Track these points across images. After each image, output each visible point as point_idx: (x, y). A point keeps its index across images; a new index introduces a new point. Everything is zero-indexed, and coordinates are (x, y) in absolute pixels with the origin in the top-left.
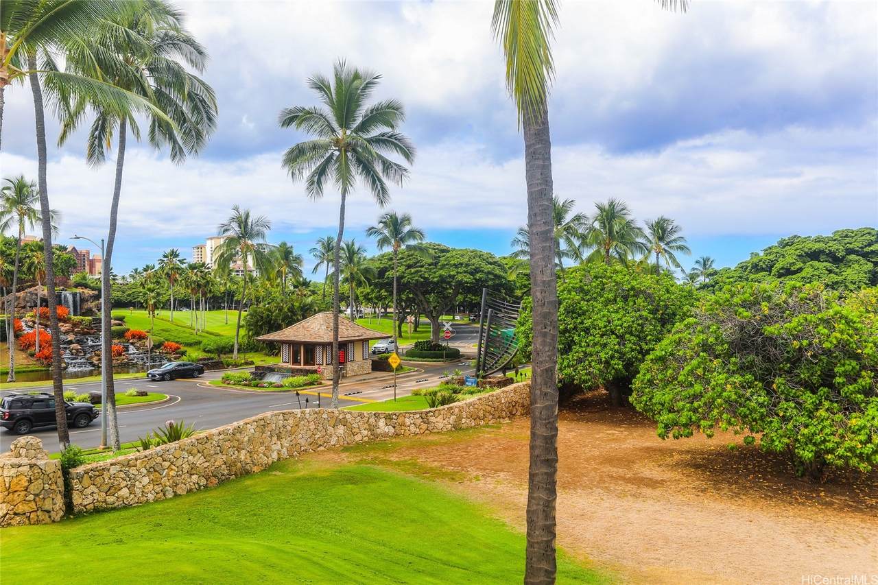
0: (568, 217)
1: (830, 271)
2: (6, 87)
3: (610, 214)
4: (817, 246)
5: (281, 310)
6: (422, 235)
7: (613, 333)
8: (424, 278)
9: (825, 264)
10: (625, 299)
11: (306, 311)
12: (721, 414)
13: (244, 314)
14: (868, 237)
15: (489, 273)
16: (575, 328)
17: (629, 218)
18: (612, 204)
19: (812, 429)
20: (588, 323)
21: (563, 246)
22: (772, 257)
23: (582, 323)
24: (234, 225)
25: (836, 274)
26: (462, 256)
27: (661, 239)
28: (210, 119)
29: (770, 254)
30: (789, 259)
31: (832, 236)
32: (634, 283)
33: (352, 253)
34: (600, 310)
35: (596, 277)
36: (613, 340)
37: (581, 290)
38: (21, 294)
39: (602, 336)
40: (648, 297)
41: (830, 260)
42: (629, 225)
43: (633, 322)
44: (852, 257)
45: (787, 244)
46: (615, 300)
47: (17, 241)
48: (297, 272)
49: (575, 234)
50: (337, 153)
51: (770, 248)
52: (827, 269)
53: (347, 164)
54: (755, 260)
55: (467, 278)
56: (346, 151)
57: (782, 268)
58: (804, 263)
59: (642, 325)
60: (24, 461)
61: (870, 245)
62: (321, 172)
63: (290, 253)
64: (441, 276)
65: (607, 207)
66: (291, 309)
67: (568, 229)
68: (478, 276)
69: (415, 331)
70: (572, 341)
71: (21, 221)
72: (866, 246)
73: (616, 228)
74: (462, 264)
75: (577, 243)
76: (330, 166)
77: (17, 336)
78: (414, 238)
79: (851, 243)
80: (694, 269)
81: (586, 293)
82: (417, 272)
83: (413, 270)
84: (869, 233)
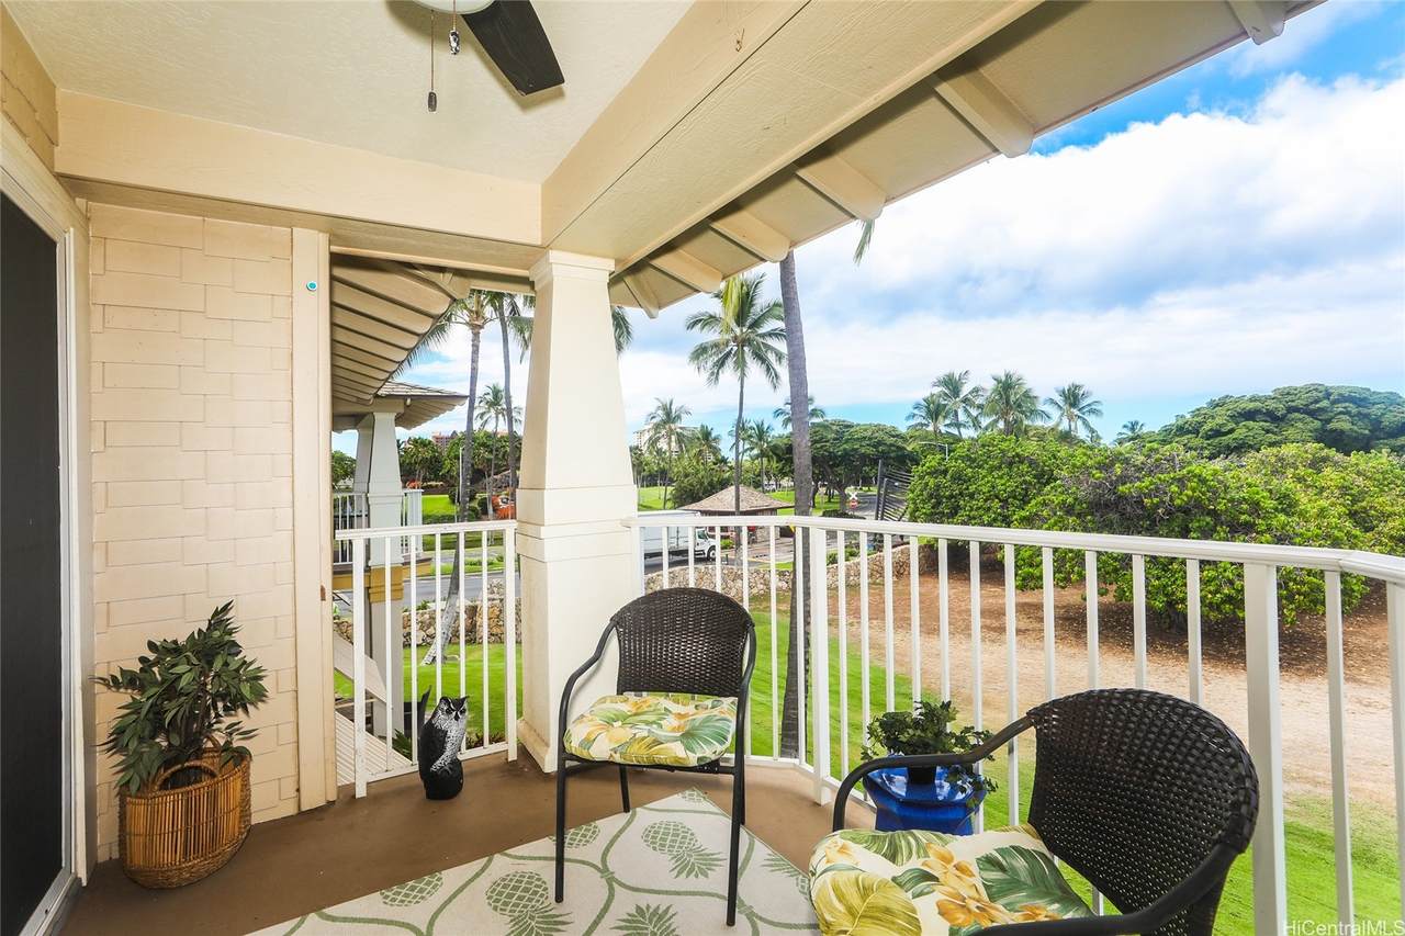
0: (965, 390)
1: (1268, 432)
2: (481, 331)
3: (1006, 386)
4: (1251, 406)
5: (702, 484)
6: (823, 414)
7: (997, 497)
8: (830, 453)
9: (1262, 423)
10: (1010, 465)
11: (724, 484)
12: (1072, 567)
13: (670, 489)
14: (1315, 393)
15: (892, 445)
16: (961, 494)
17: (1026, 387)
18: (1008, 376)
19: (1164, 581)
20: (972, 488)
21: (962, 417)
22: (1199, 419)
23: (967, 489)
24: (660, 412)
25: (1273, 433)
26: (865, 430)
27: (1073, 405)
28: (628, 333)
29: (1198, 416)
30: (1219, 421)
31: (1271, 394)
32: (1019, 450)
33: (761, 433)
34: (985, 476)
35: (983, 446)
36: (996, 504)
37: (970, 459)
38: (498, 477)
39: (986, 501)
40: (1032, 463)
41: (1268, 419)
42: (1027, 395)
43: (1017, 487)
44: (1297, 415)
45: (1217, 405)
46: (1000, 467)
47: (495, 434)
48: (715, 451)
49: (972, 405)
50: (735, 348)
51: (1198, 410)
52: (1263, 429)
53: (743, 358)
54: (1180, 422)
55: (871, 451)
56: (743, 346)
57: (1211, 430)
58: (1237, 423)
59: (1026, 490)
60: (497, 596)
61: (1317, 402)
62: (721, 364)
63: (710, 434)
64: (845, 449)
65: (1004, 379)
66: (711, 484)
67: (965, 400)
68: (880, 449)
69: (829, 501)
70: (958, 506)
71: (497, 417)
72: (1312, 403)
73: (1012, 398)
74: (865, 438)
75: (974, 412)
76: (730, 359)
77: (495, 510)
78: (817, 416)
79: (1293, 401)
80: (1120, 433)
81: (974, 461)
82: (822, 447)
83: (818, 446)
84: (1316, 390)
